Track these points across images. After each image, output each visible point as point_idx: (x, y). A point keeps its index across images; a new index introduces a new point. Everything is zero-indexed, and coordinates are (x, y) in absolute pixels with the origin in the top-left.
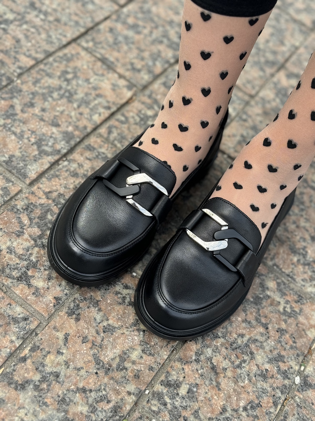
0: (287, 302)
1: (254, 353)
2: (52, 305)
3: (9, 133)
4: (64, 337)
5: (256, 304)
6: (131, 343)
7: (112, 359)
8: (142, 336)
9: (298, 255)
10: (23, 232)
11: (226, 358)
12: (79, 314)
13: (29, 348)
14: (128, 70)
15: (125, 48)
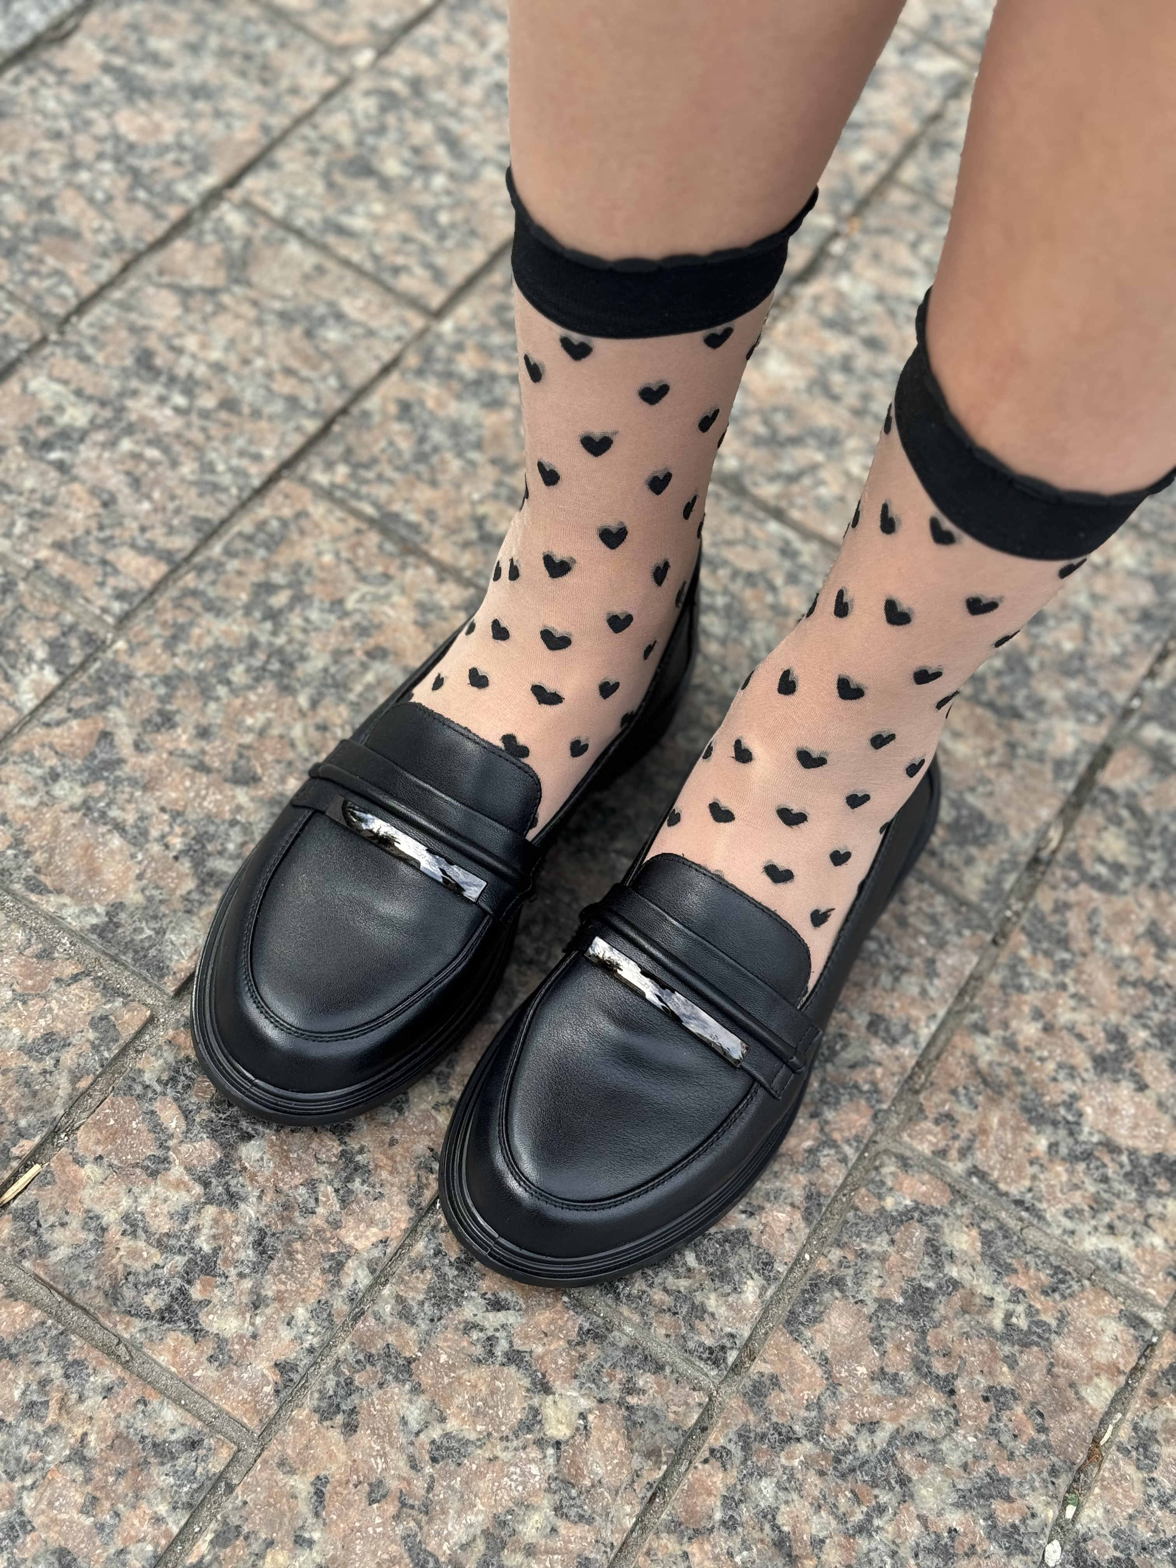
0: (1017, 1295)
1: (910, 1480)
2: (268, 1389)
3: (102, 829)
4: (312, 1490)
5: (914, 1313)
6: (520, 1488)
7: (464, 1547)
8: (551, 1461)
9: (1049, 1129)
10: (166, 1160)
11: (820, 1507)
12: (353, 1411)
13: (210, 1536)
14: (466, 545)
15: (455, 465)
